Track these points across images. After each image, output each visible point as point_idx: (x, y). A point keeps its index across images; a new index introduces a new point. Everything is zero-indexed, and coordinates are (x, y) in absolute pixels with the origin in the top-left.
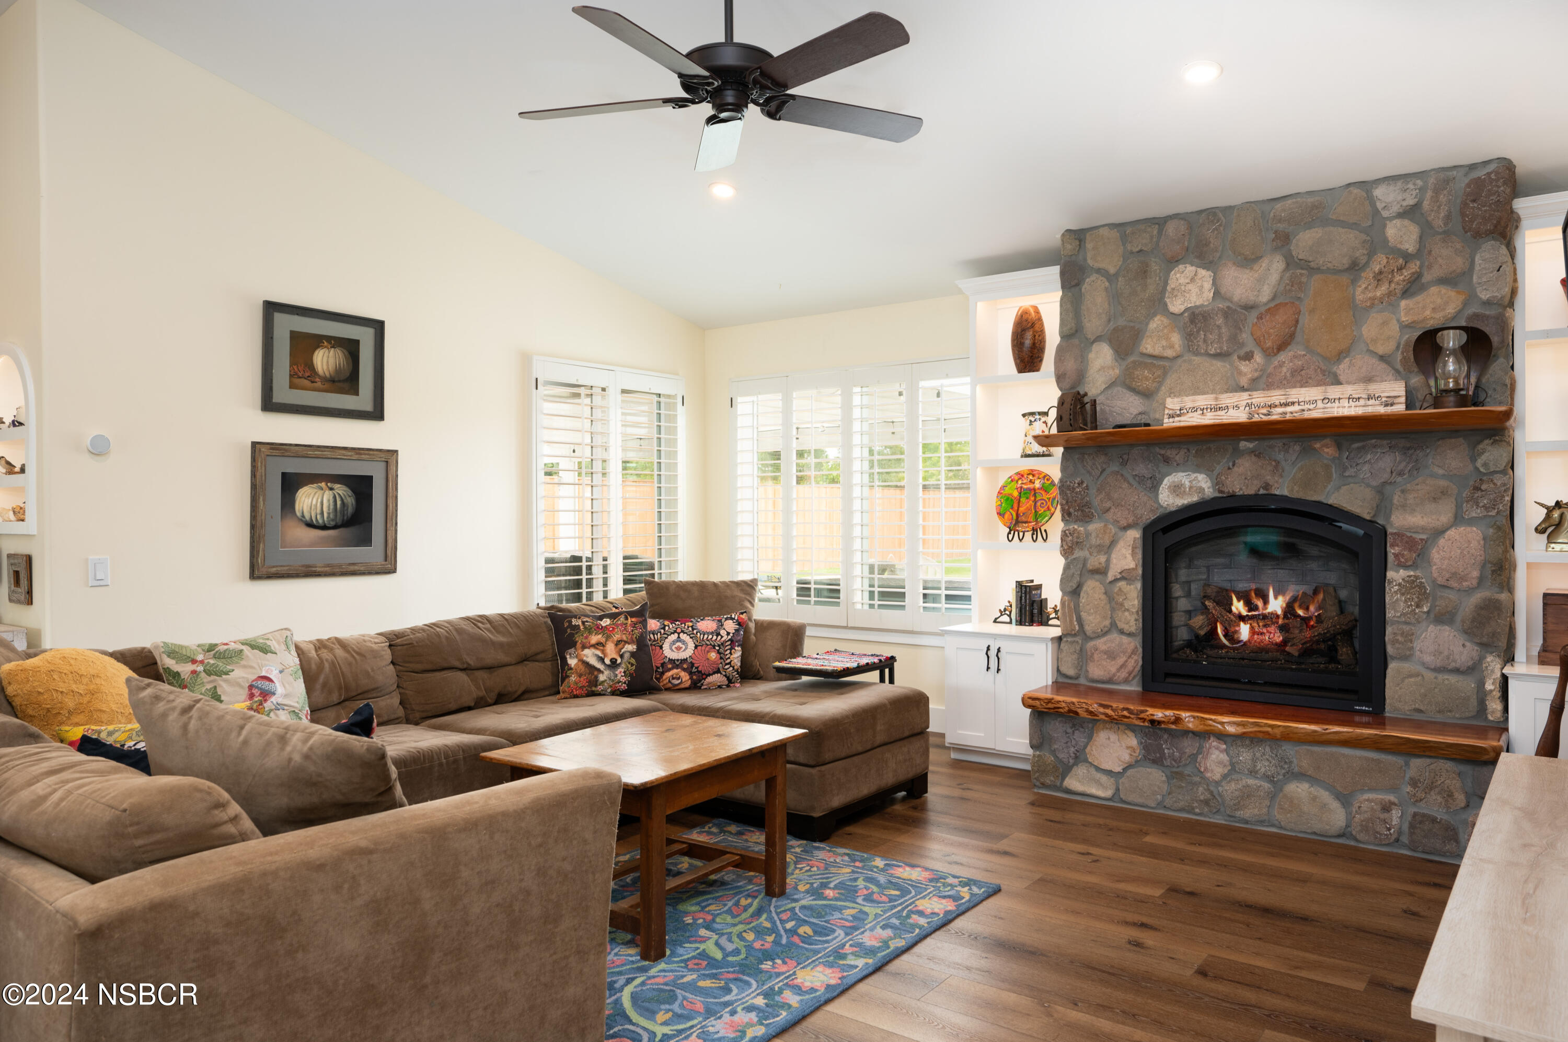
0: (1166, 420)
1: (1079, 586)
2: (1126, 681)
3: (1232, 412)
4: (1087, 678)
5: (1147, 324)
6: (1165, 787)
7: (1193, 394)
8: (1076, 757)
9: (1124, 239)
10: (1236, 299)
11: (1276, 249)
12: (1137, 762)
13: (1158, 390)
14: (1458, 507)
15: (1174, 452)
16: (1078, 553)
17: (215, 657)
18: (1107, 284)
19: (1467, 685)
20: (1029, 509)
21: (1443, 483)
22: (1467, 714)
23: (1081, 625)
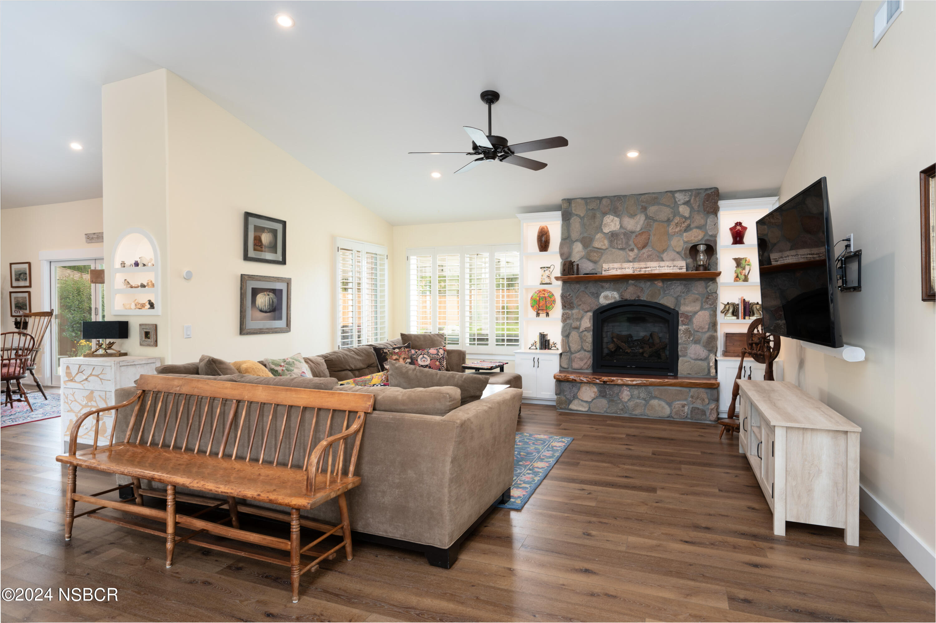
0: (603, 272)
1: (569, 334)
2: (587, 369)
3: (627, 270)
4: (572, 368)
5: (595, 236)
6: (607, 406)
7: (613, 263)
8: (574, 397)
9: (587, 204)
10: (628, 229)
11: (642, 212)
12: (597, 397)
13: (599, 261)
14: (702, 304)
15: (605, 284)
16: (568, 321)
17: (287, 364)
18: (580, 220)
19: (704, 364)
20: (543, 304)
21: (697, 296)
22: (704, 374)
23: (570, 348)
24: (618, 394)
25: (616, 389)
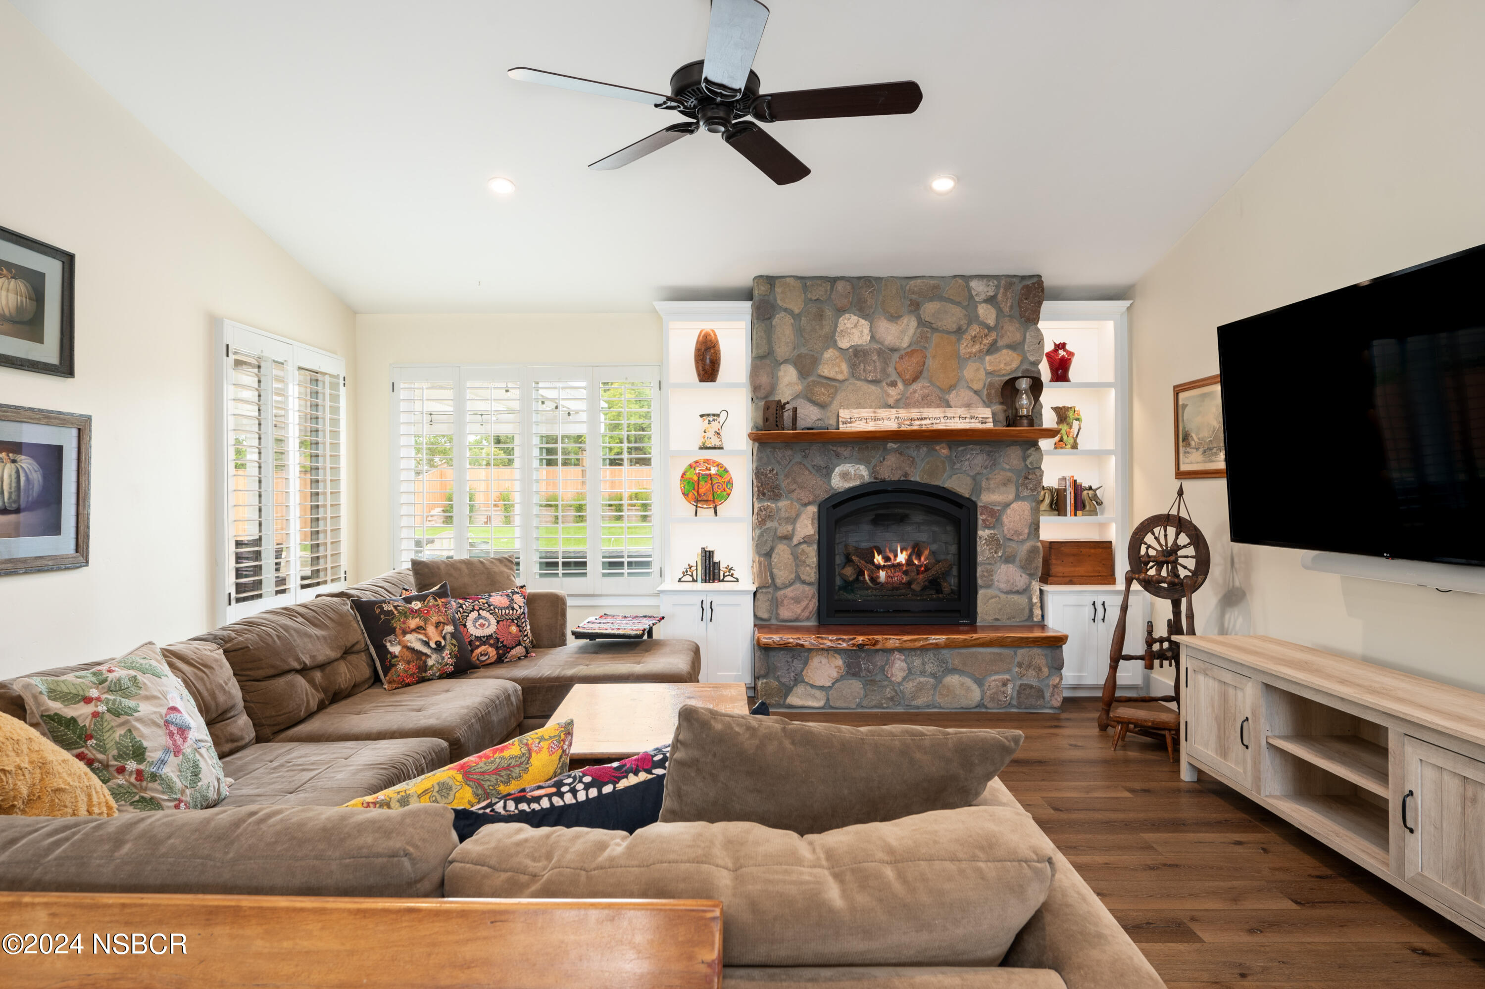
0: (841, 426)
1: (772, 549)
2: (808, 619)
3: (886, 422)
4: (777, 619)
5: (822, 354)
6: (862, 692)
7: (857, 408)
8: (796, 680)
9: (805, 288)
10: (886, 343)
11: (911, 312)
12: (841, 677)
13: (831, 403)
14: (1017, 489)
15: (843, 449)
16: (769, 524)
17: (110, 690)
18: (792, 321)
19: (1022, 600)
20: (708, 490)
21: (1009, 474)
22: (1023, 619)
23: (773, 579)
24: (882, 669)
25: (879, 659)
